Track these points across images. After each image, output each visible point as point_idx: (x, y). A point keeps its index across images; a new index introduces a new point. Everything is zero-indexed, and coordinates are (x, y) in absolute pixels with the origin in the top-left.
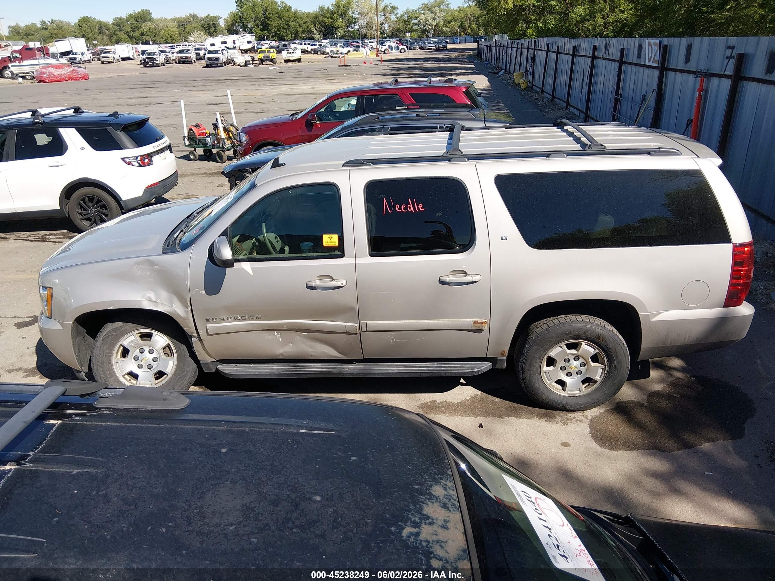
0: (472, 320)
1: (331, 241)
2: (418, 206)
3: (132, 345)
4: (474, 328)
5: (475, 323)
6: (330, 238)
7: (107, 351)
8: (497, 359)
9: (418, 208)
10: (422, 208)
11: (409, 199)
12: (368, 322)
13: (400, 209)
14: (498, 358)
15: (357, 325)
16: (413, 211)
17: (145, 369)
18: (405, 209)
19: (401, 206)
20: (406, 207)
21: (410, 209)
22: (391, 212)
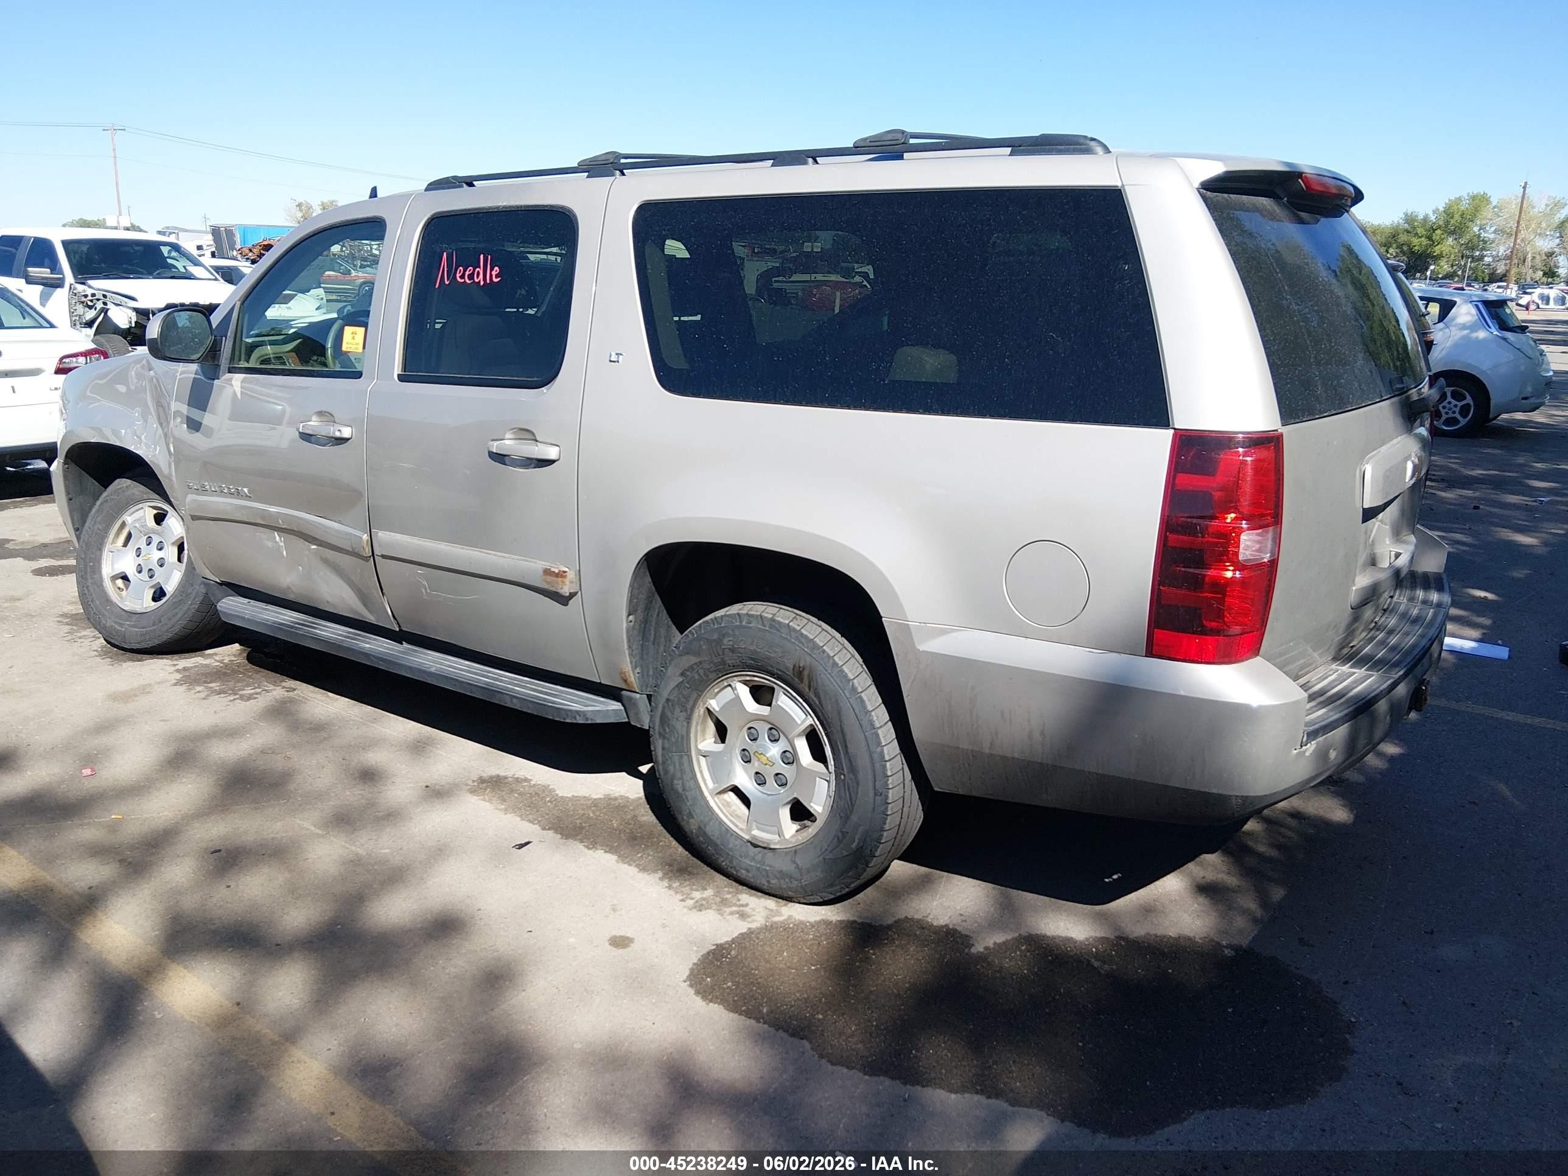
0: (540, 565)
1: (353, 341)
2: (492, 270)
3: (137, 525)
4: (545, 586)
5: (544, 572)
6: (353, 336)
7: (100, 527)
8: (622, 696)
9: (491, 275)
10: (497, 276)
11: (482, 256)
13: (462, 277)
14: (624, 693)
15: (365, 537)
16: (482, 283)
17: (145, 575)
18: (471, 277)
19: (465, 271)
20: (473, 273)
21: (478, 277)
22: (447, 283)
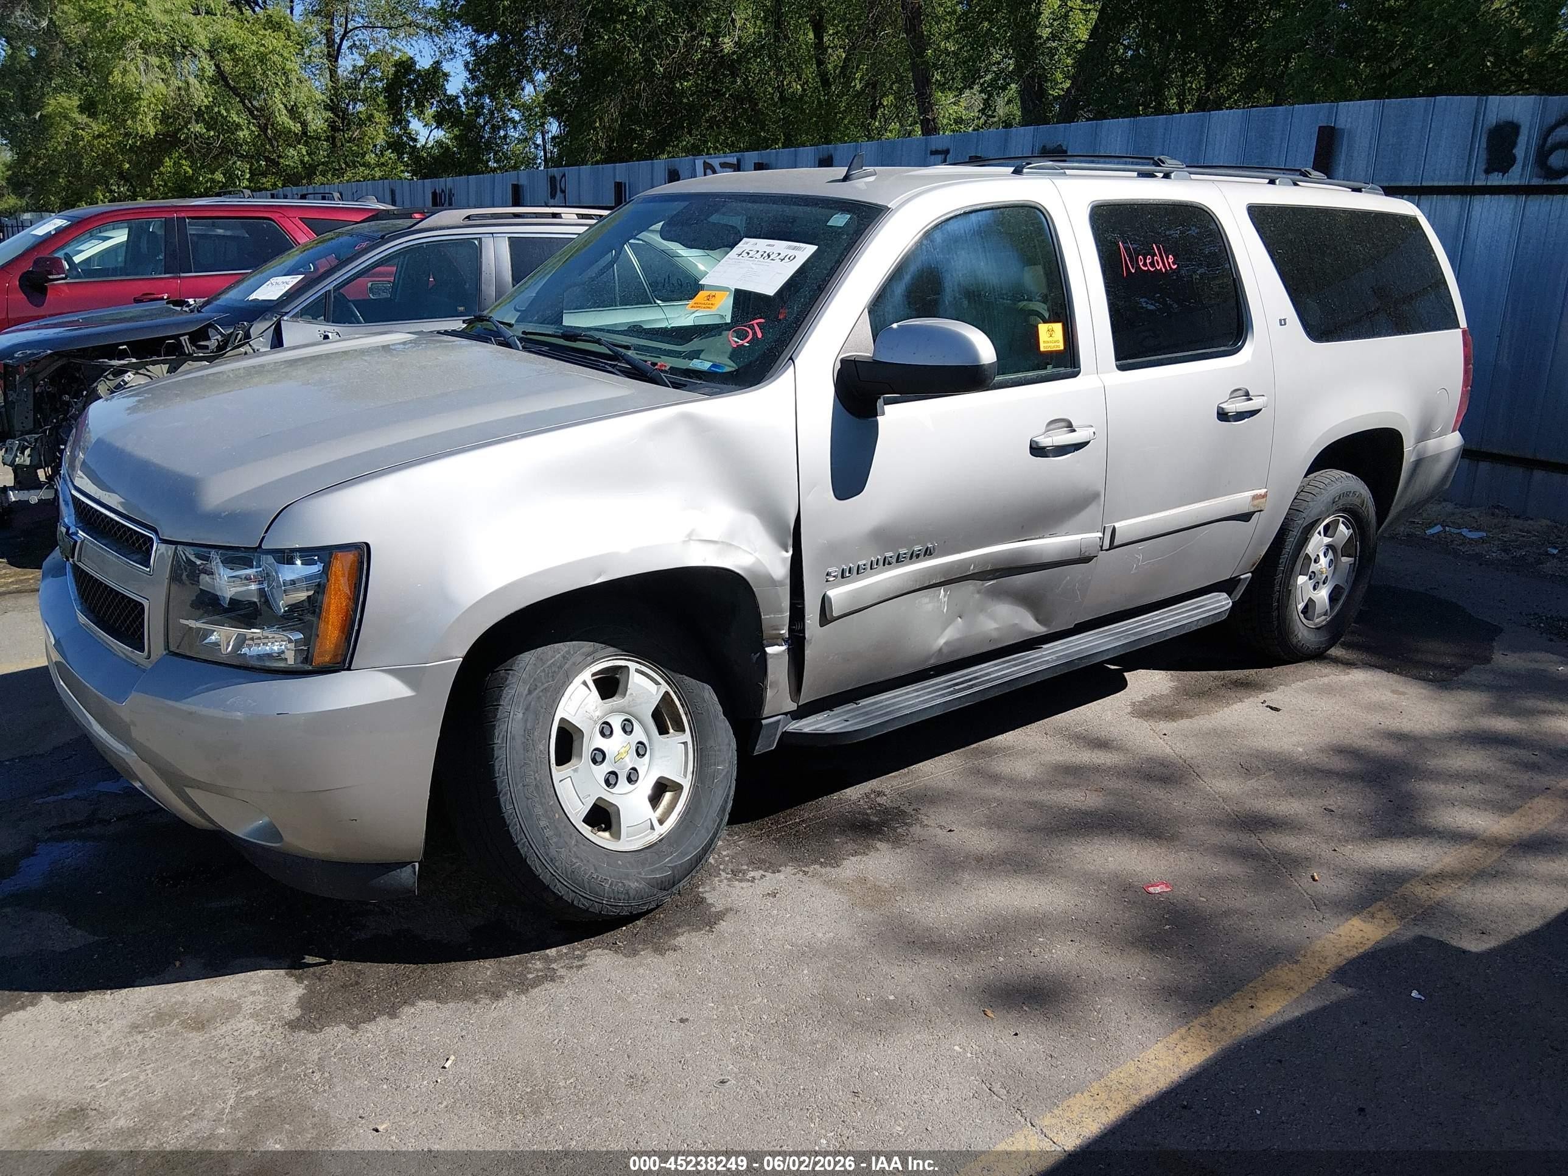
0: (1249, 494)
1: (1051, 339)
2: (1167, 258)
4: (1250, 510)
5: (1255, 497)
6: (1051, 332)
8: (1240, 579)
9: (1169, 263)
10: (1174, 263)
11: (1154, 247)
12: (1117, 525)
13: (1145, 265)
14: (1242, 577)
15: (1101, 534)
16: (1164, 270)
18: (1152, 264)
19: (1145, 259)
20: (1153, 261)
21: (1158, 265)
22: (1133, 271)
